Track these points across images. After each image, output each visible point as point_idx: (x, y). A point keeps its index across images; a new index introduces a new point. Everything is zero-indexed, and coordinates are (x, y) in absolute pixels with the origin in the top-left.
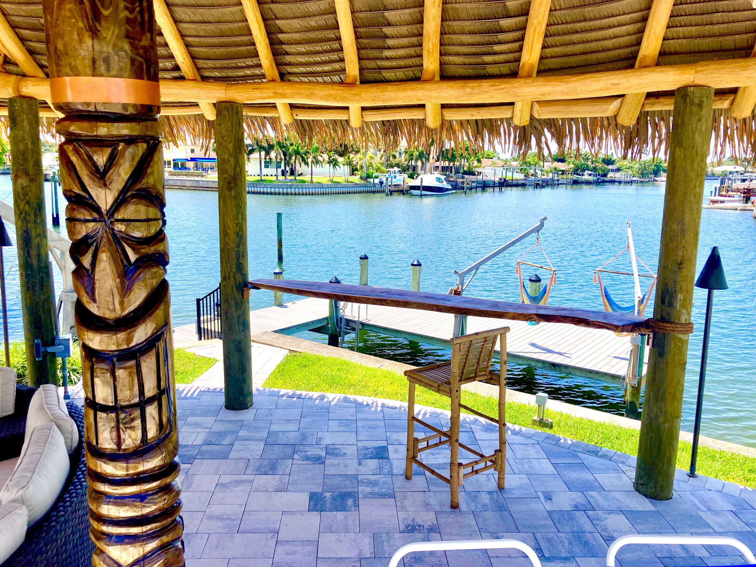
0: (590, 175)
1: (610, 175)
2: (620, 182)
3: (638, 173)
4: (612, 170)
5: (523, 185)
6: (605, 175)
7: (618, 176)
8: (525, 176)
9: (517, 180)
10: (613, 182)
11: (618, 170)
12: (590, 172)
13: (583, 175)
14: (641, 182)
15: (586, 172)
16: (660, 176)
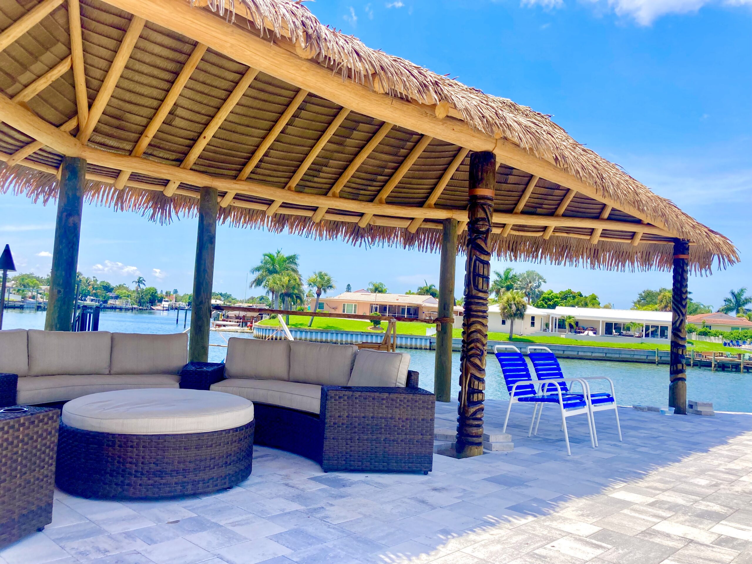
0: (92, 300)
1: (111, 302)
2: (121, 309)
3: (136, 302)
4: (112, 298)
5: (21, 307)
6: (105, 302)
7: (118, 303)
8: (22, 298)
9: (13, 301)
10: (113, 308)
11: (117, 297)
12: (92, 298)
13: (85, 300)
14: (140, 309)
15: (88, 297)
16: (155, 305)
